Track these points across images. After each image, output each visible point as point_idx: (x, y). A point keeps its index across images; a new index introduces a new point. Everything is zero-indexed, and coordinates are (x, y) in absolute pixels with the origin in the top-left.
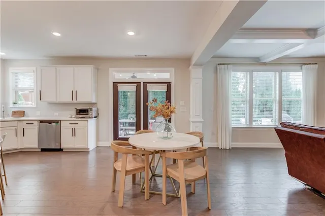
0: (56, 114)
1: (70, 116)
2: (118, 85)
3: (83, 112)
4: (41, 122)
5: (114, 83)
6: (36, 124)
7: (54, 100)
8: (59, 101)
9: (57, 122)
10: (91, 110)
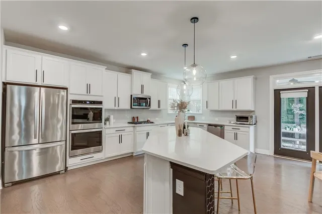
0: (217, 119)
1: (228, 122)
2: (281, 92)
3: (243, 119)
4: (209, 125)
5: (275, 90)
6: (206, 126)
7: (216, 108)
8: (221, 109)
9: (221, 126)
10: (252, 117)
